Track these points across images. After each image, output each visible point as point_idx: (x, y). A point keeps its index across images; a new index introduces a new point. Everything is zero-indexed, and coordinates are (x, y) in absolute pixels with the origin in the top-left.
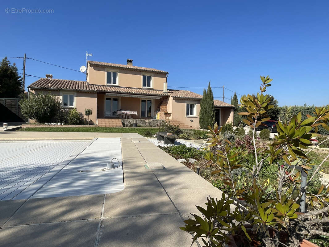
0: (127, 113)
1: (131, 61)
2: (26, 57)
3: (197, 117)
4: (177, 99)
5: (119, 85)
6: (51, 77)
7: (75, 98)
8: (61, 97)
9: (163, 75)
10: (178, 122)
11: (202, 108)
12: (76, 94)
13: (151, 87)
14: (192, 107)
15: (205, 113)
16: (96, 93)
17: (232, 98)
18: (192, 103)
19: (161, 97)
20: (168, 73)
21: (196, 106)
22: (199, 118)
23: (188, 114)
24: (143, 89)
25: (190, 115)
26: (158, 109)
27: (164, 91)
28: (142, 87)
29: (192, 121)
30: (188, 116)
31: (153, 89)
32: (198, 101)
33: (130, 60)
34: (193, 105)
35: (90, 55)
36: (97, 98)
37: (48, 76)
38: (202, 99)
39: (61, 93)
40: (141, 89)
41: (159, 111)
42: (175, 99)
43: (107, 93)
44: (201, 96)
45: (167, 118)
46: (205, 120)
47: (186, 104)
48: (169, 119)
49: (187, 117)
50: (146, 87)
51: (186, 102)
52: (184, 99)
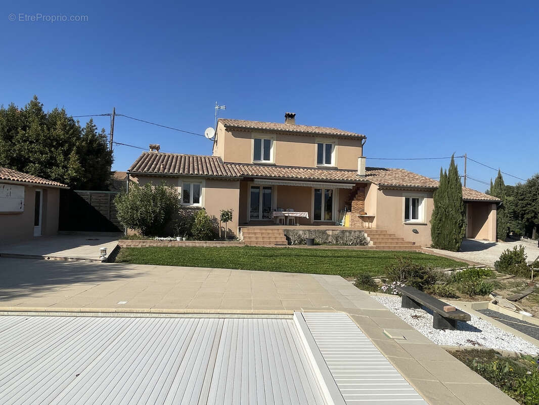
0: (290, 215)
1: (292, 116)
2: (115, 113)
3: (426, 225)
4: (388, 190)
5: (274, 162)
6: (158, 148)
7: (204, 190)
8: (179, 190)
9: (356, 141)
10: (390, 235)
11: (436, 207)
12: (204, 182)
13: (333, 164)
14: (416, 203)
15: (444, 217)
16: (238, 180)
17: (492, 183)
18: (415, 196)
19: (355, 185)
20: (365, 138)
21: (423, 202)
22: (430, 226)
23: (407, 217)
24: (319, 168)
25: (412, 221)
26: (347, 207)
27: (359, 173)
28: (315, 165)
29: (416, 232)
30: (408, 222)
31: (336, 169)
32: (429, 192)
33: (292, 114)
34: (418, 199)
35: (223, 107)
36: (239, 190)
37: (153, 148)
38: (436, 188)
39: (180, 181)
40: (315, 169)
41: (349, 210)
42: (383, 189)
43: (255, 180)
44: (436, 183)
45: (366, 224)
46: (446, 232)
47: (404, 198)
48: (370, 226)
49: (406, 224)
50: (323, 166)
51: (403, 194)
52: (401, 190)
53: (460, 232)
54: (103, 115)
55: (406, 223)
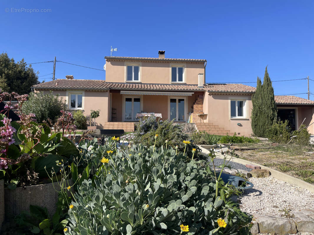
1: (162, 53)
3: (248, 120)
4: (216, 95)
5: (141, 81)
7: (83, 98)
9: (200, 64)
11: (254, 106)
12: (84, 93)
13: (184, 81)
14: (241, 105)
15: (259, 113)
16: (107, 91)
18: (240, 99)
19: (193, 93)
20: (206, 61)
21: (246, 103)
22: (251, 120)
23: (233, 114)
24: (172, 84)
25: (237, 117)
26: (191, 110)
27: (199, 86)
28: (170, 82)
29: (240, 125)
30: (234, 118)
31: (185, 84)
32: (249, 95)
33: (162, 51)
34: (243, 102)
35: (115, 50)
36: (108, 98)
37: (68, 77)
38: (254, 93)
39: (67, 93)
40: (169, 85)
41: (192, 112)
42: (212, 95)
43: (121, 91)
44: (252, 88)
45: (202, 121)
46: (261, 124)
47: (229, 101)
48: (205, 122)
49: (232, 120)
50: (176, 82)
51: (229, 98)
52: (226, 94)
53: (272, 124)
54: (48, 62)
55: (232, 118)
